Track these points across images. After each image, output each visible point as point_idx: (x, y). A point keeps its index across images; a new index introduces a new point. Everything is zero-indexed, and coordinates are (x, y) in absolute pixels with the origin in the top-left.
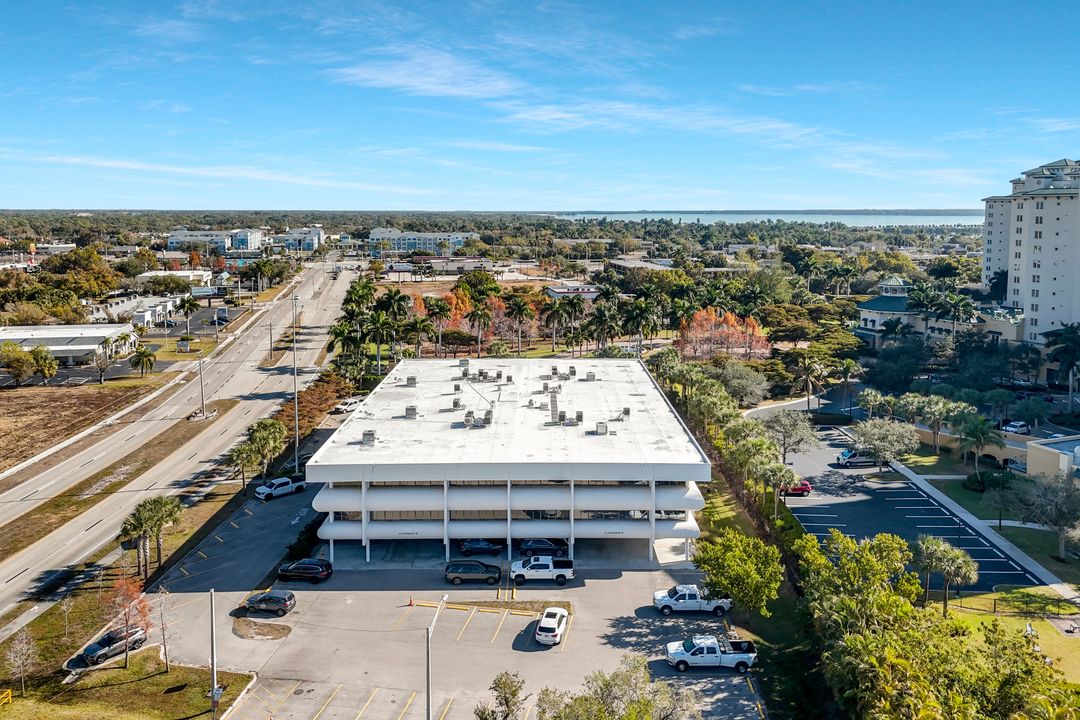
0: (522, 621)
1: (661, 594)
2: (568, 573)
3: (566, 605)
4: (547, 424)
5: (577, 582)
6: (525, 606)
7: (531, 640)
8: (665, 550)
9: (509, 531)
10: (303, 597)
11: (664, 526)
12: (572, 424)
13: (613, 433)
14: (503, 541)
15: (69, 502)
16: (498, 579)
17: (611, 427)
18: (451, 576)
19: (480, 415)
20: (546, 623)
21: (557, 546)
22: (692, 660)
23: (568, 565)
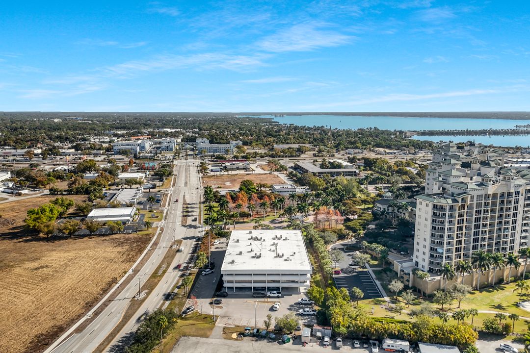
0: (270, 305)
1: (300, 300)
2: (280, 295)
3: (279, 302)
4: (275, 257)
5: (282, 297)
6: (270, 302)
7: (272, 309)
8: (302, 289)
9: (267, 285)
10: (223, 300)
11: (302, 284)
12: (281, 257)
13: (291, 260)
14: (265, 287)
15: (156, 276)
16: (265, 296)
17: (291, 258)
18: (254, 296)
19: (258, 254)
20: (275, 306)
21: (277, 289)
22: (304, 313)
23: (280, 293)
